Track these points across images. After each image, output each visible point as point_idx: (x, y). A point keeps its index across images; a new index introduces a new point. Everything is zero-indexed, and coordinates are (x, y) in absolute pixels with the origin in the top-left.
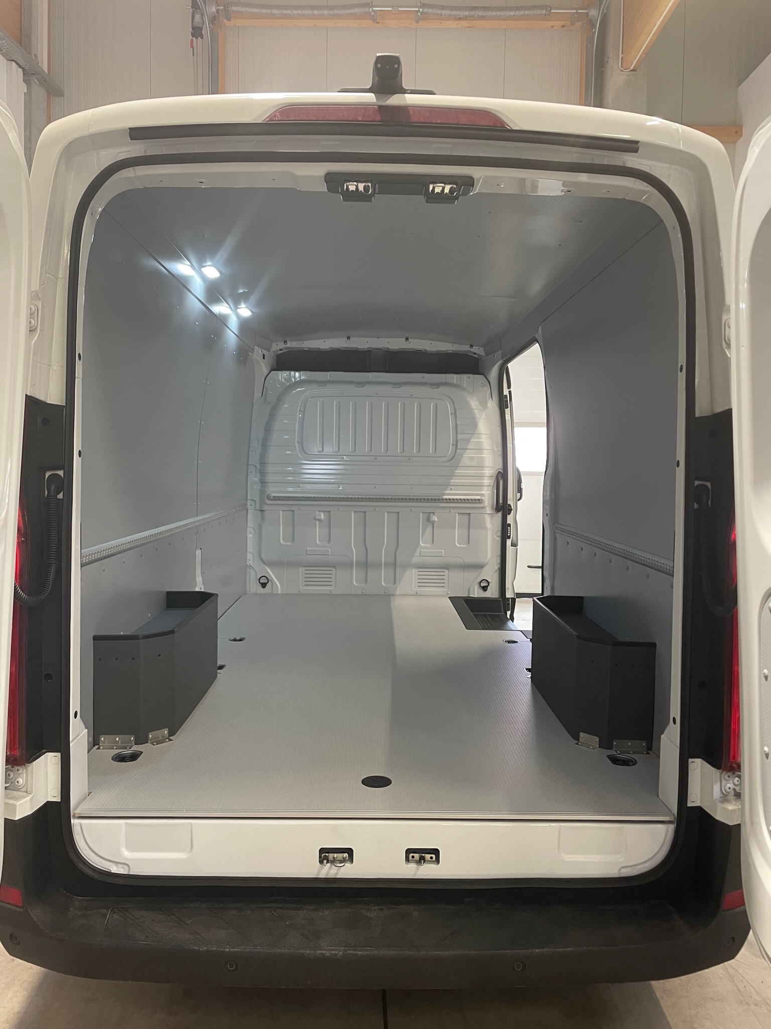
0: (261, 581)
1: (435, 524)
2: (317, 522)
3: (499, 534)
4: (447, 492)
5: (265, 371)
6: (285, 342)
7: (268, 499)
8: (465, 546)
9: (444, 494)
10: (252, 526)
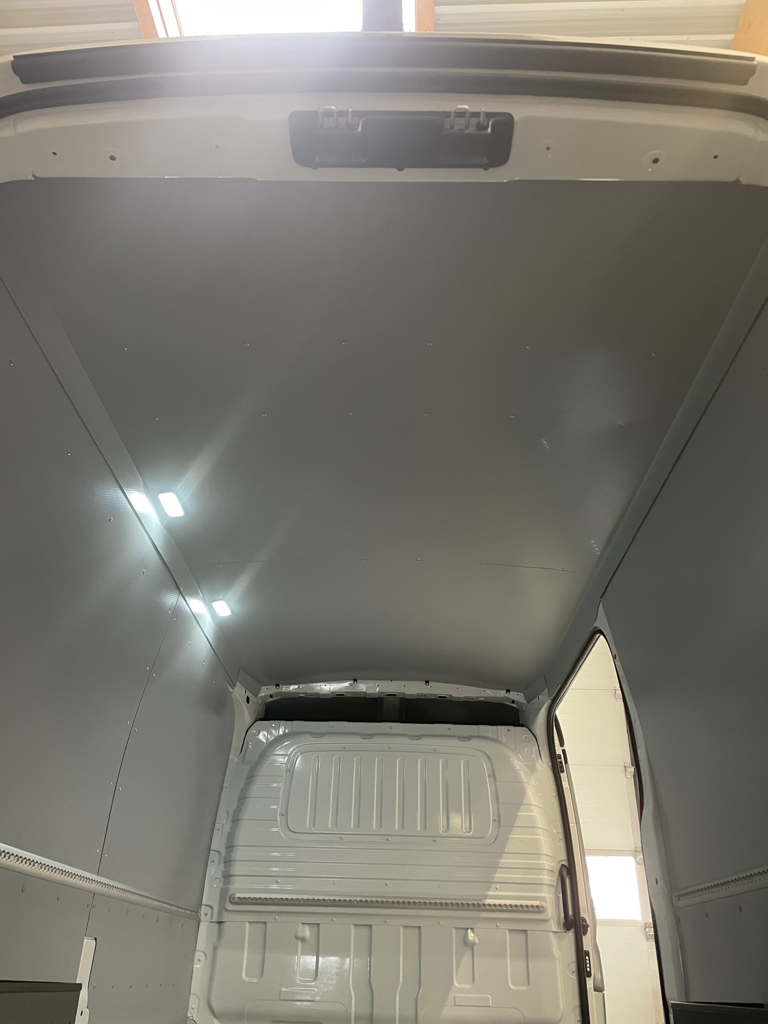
1: (475, 947)
2: (300, 943)
3: (574, 967)
4: (491, 893)
5: (248, 720)
6: (277, 686)
7: (231, 902)
8: (523, 988)
9: (486, 897)
10: (203, 949)
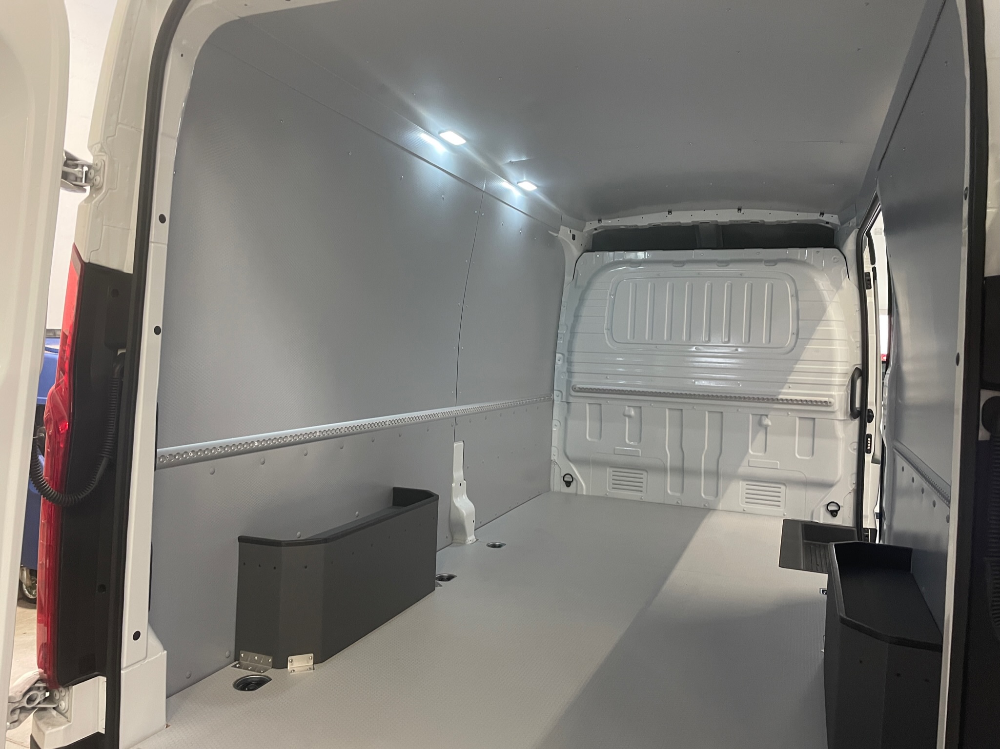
0: (566, 479)
1: (768, 428)
2: (627, 419)
3: (856, 446)
4: (784, 391)
5: (576, 253)
6: (600, 221)
7: (574, 391)
8: (808, 458)
9: (780, 393)
10: (557, 418)
